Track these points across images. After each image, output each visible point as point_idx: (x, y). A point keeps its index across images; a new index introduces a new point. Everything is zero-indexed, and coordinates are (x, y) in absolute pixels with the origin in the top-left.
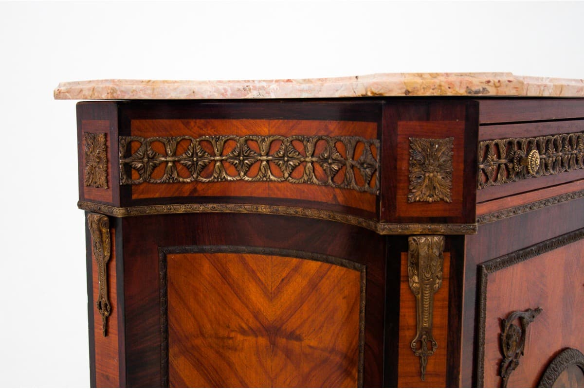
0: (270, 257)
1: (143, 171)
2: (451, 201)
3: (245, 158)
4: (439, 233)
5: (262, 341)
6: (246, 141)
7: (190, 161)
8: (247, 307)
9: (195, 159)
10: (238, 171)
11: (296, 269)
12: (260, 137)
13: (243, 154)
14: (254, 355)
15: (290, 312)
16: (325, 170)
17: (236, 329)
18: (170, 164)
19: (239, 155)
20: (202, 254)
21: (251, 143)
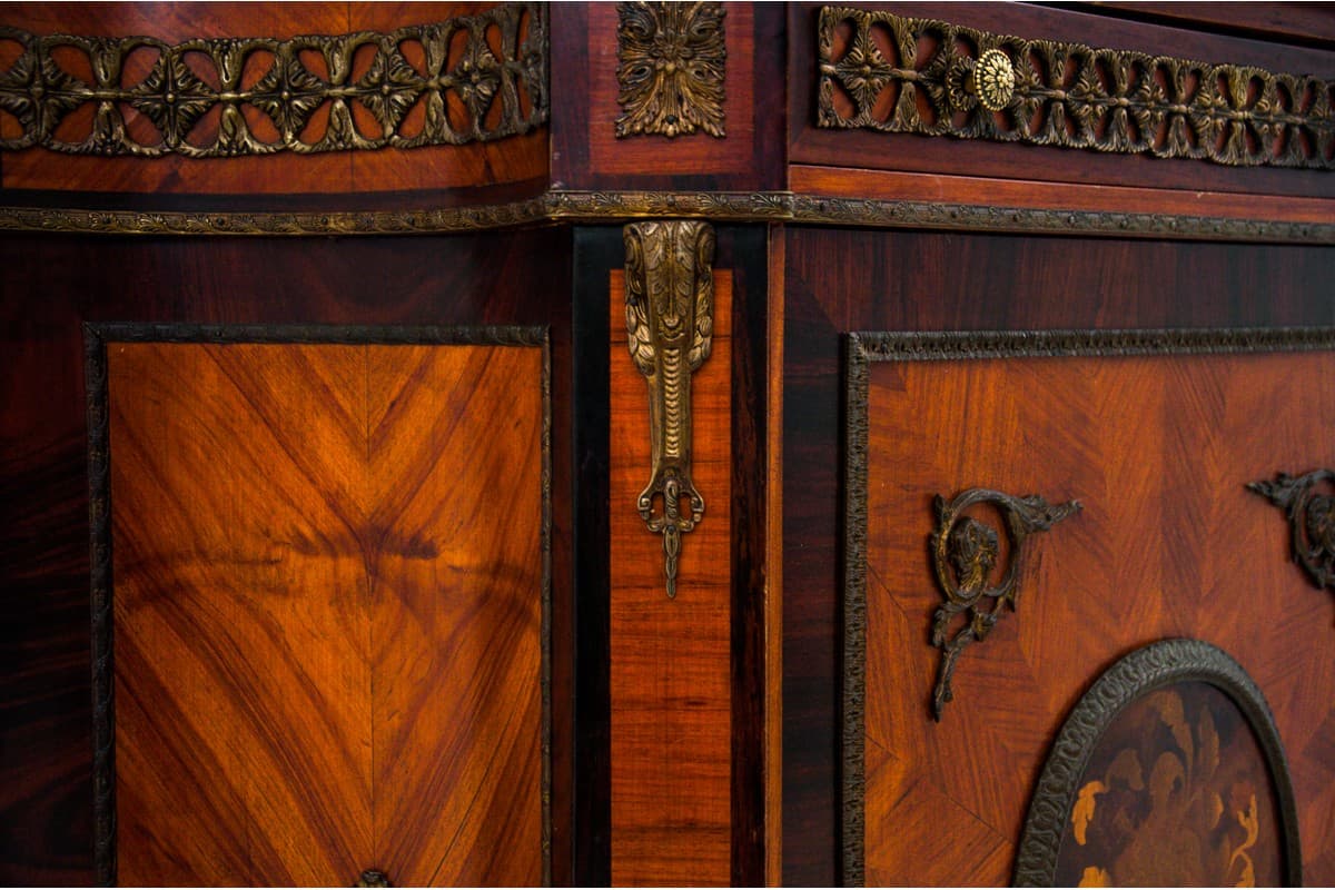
0: (363, 349)
1: (30, 117)
2: (722, 133)
3: (294, 94)
4: (694, 215)
5: (350, 568)
6: (297, 51)
7: (157, 101)
8: (312, 481)
9: (170, 96)
10: (279, 128)
11: (420, 375)
12: (327, 39)
13: (289, 85)
14: (330, 604)
15: (409, 484)
16: (465, 103)
17: (287, 540)
18: (106, 107)
19: (279, 87)
20: (198, 346)
21: (308, 57)
